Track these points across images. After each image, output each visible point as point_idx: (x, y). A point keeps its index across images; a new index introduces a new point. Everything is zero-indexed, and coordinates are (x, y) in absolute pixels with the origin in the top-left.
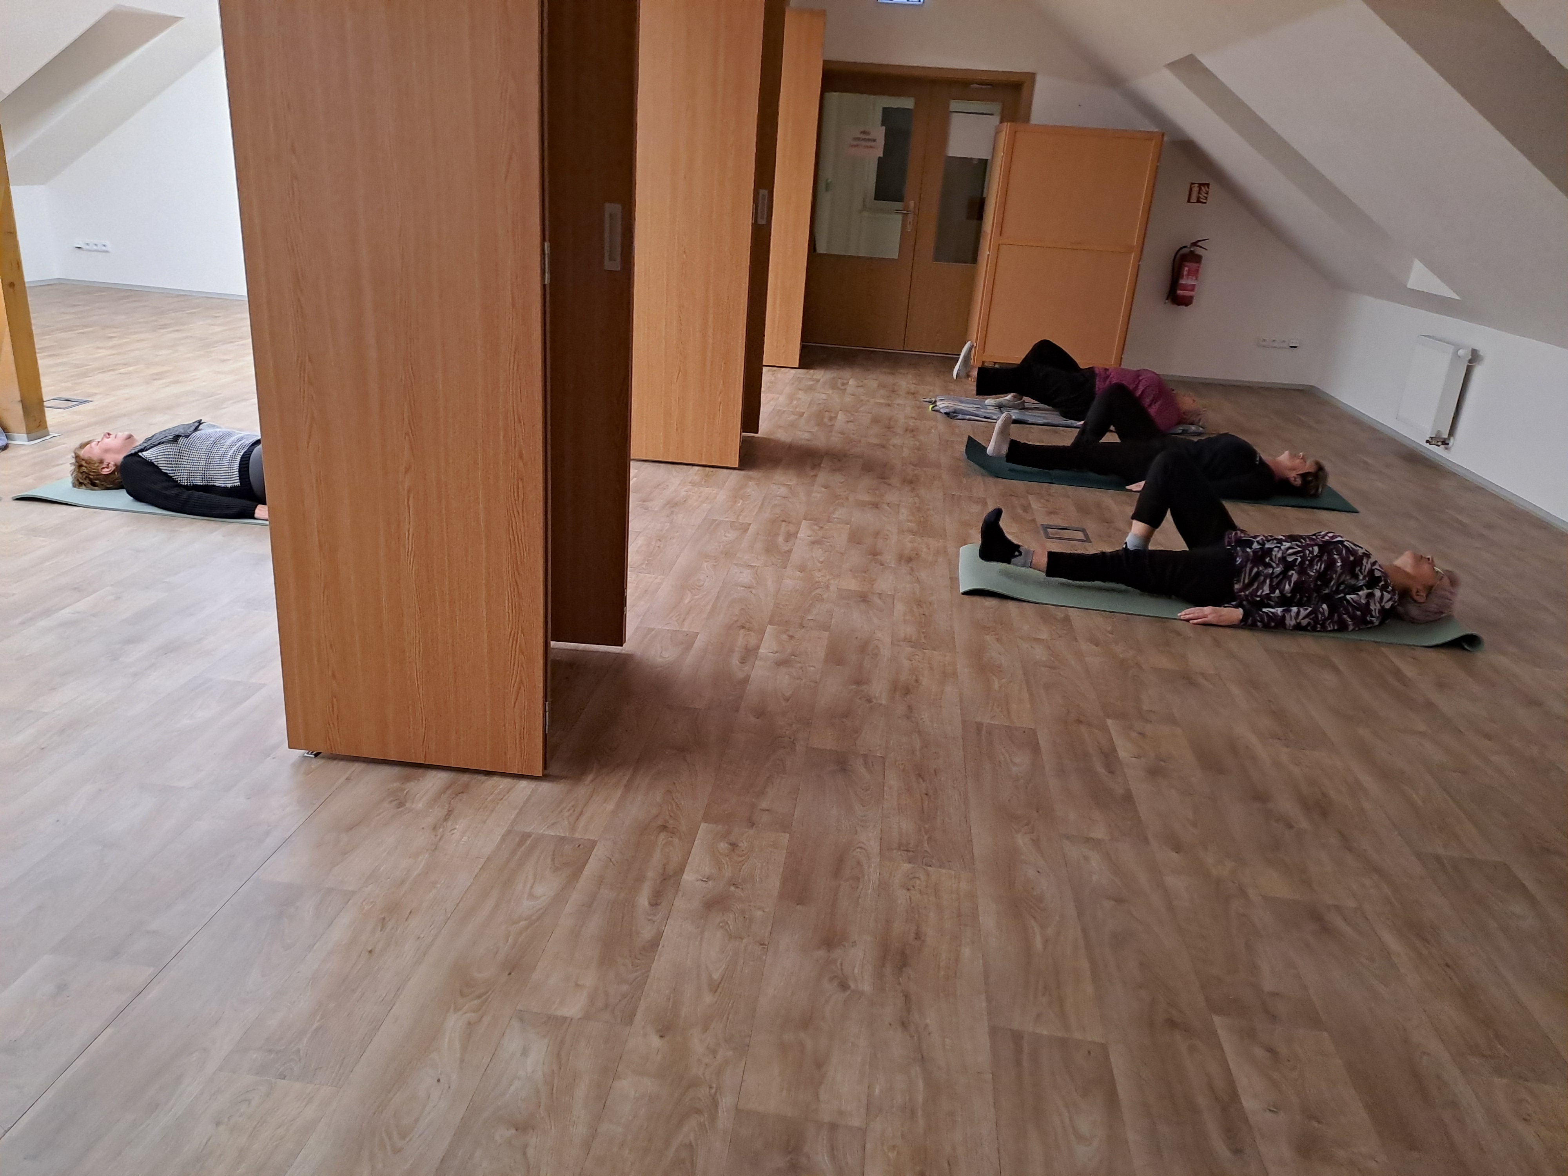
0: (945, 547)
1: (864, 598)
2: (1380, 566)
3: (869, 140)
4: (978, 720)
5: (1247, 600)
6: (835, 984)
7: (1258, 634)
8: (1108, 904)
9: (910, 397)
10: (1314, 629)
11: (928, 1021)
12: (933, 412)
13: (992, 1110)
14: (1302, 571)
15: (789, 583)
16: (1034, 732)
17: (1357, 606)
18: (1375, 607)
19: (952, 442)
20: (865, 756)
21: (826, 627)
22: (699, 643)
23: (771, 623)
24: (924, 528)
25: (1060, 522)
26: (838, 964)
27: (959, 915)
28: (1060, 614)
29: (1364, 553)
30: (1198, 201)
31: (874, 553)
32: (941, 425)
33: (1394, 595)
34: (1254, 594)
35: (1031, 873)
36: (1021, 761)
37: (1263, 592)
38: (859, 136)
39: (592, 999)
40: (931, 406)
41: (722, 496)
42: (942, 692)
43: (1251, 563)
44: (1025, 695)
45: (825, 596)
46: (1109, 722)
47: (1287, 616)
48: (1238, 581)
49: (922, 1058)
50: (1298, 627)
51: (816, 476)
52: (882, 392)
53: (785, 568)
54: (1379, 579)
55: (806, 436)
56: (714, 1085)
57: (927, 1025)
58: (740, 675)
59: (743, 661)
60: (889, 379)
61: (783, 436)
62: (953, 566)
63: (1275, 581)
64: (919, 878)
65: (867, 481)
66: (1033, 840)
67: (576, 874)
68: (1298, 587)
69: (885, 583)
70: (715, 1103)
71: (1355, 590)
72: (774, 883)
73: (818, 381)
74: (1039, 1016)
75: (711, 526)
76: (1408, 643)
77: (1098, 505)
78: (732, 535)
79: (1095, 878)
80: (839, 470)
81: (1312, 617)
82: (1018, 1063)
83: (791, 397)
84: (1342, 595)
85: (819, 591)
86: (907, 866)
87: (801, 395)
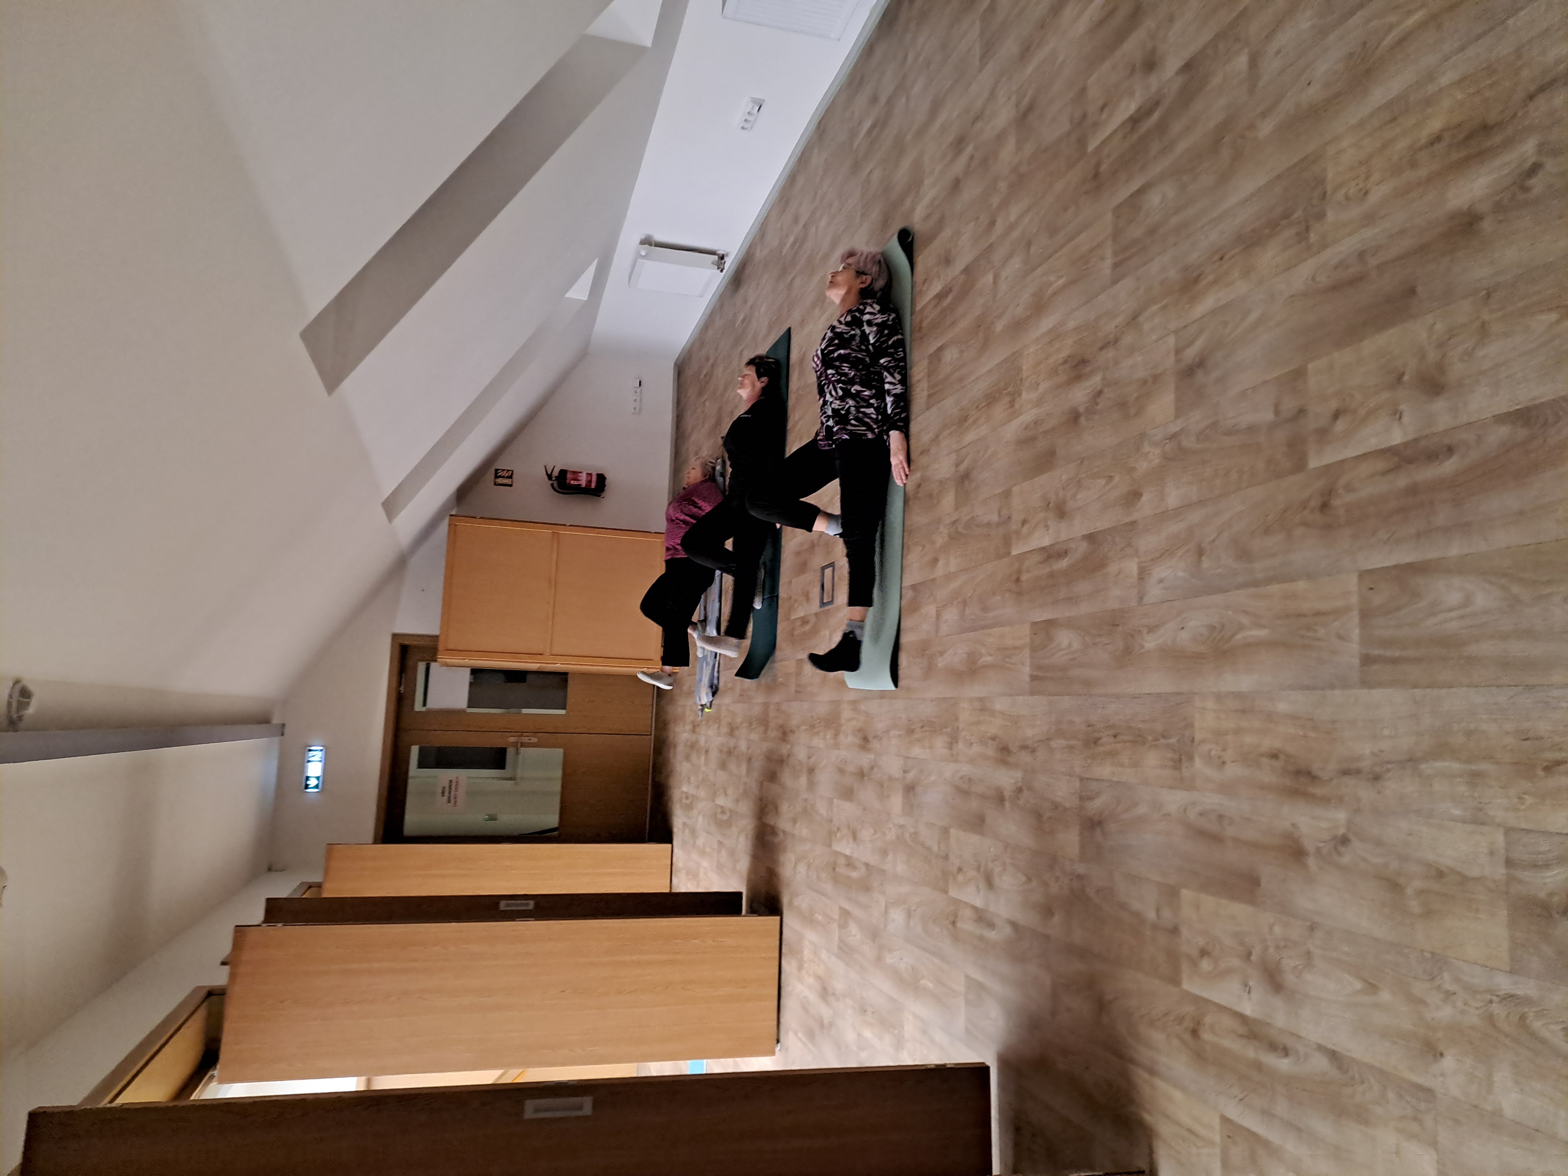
0: (849, 702)
1: (910, 789)
2: (842, 316)
3: (450, 787)
4: (1027, 679)
5: (882, 426)
6: (1344, 849)
7: (913, 417)
8: (1206, 563)
9: (697, 730)
10: (905, 368)
11: (1368, 752)
12: (713, 706)
13: (1453, 690)
14: (852, 382)
15: (901, 868)
16: (1034, 624)
17: (879, 332)
18: (879, 318)
19: (741, 690)
20: (1081, 798)
21: (945, 831)
22: (977, 975)
23: (945, 891)
24: (832, 722)
25: (817, 590)
26: (1322, 845)
27: (1244, 712)
28: (909, 594)
29: (832, 331)
30: (511, 477)
31: (861, 775)
32: (725, 700)
33: (866, 303)
34: (876, 421)
35: (1184, 636)
36: (1065, 639)
37: (872, 413)
38: (446, 798)
39: (1412, 1136)
40: (707, 710)
41: (811, 937)
42: (1002, 713)
43: (847, 425)
44: (996, 631)
45: (912, 830)
46: (1014, 552)
47: (894, 392)
48: (865, 435)
49: (1411, 761)
50: (904, 382)
51: (784, 832)
52: (694, 757)
53: (884, 871)
54: (853, 317)
55: (742, 839)
56: (1489, 997)
57: (1373, 754)
58: (1008, 930)
59: (991, 925)
60: (681, 750)
61: (744, 864)
62: (869, 695)
63: (862, 404)
64: (1210, 751)
65: (786, 777)
66: (1149, 632)
67: (1266, 1144)
68: (865, 384)
69: (892, 765)
70: (1510, 998)
71: (864, 337)
72: (1239, 909)
73: (685, 824)
74: (1340, 637)
75: (845, 951)
76: (910, 288)
77: (798, 553)
78: (853, 928)
79: (1180, 574)
80: (776, 808)
81: (892, 371)
82: (1395, 661)
83: (703, 853)
84: (870, 347)
85: (907, 836)
86: (1198, 763)
87: (700, 842)
